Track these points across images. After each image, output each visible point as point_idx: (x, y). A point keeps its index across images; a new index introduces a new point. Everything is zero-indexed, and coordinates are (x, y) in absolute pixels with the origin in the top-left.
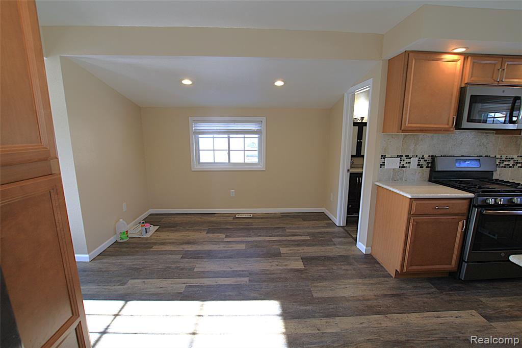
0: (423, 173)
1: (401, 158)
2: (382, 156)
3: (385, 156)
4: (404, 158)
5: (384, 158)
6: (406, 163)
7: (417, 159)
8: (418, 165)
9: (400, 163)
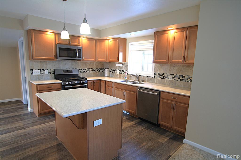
0: (52, 76)
2: (31, 70)
3: (32, 69)
4: (42, 70)
5: (32, 70)
6: (43, 72)
7: (48, 71)
8: (49, 73)
9: (40, 72)
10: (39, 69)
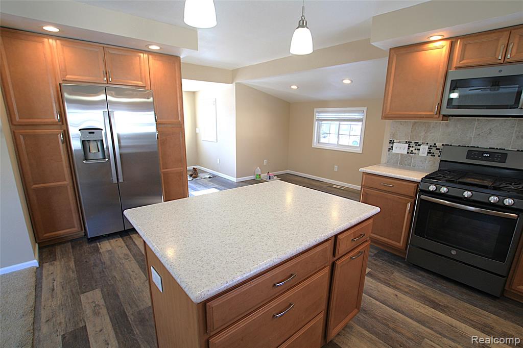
0: (434, 162)
1: (409, 144)
3: (393, 141)
4: (413, 145)
5: (393, 143)
6: (415, 149)
7: (427, 147)
8: (428, 153)
9: (409, 149)
10: (406, 142)
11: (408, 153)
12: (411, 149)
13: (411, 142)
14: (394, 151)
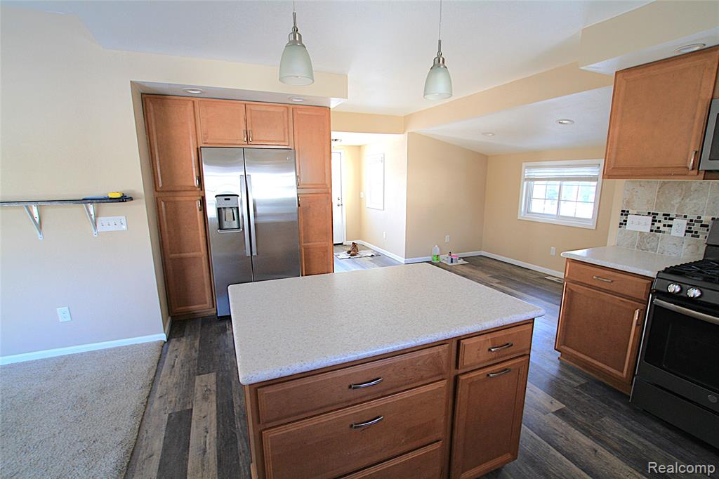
0: (698, 247)
1: (654, 217)
2: (624, 211)
3: (628, 212)
4: (660, 220)
5: (627, 215)
6: (664, 225)
7: (686, 222)
8: (686, 231)
9: (653, 224)
10: (649, 213)
11: (652, 231)
12: (657, 224)
13: (657, 214)
14: (629, 227)
